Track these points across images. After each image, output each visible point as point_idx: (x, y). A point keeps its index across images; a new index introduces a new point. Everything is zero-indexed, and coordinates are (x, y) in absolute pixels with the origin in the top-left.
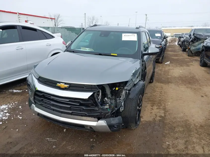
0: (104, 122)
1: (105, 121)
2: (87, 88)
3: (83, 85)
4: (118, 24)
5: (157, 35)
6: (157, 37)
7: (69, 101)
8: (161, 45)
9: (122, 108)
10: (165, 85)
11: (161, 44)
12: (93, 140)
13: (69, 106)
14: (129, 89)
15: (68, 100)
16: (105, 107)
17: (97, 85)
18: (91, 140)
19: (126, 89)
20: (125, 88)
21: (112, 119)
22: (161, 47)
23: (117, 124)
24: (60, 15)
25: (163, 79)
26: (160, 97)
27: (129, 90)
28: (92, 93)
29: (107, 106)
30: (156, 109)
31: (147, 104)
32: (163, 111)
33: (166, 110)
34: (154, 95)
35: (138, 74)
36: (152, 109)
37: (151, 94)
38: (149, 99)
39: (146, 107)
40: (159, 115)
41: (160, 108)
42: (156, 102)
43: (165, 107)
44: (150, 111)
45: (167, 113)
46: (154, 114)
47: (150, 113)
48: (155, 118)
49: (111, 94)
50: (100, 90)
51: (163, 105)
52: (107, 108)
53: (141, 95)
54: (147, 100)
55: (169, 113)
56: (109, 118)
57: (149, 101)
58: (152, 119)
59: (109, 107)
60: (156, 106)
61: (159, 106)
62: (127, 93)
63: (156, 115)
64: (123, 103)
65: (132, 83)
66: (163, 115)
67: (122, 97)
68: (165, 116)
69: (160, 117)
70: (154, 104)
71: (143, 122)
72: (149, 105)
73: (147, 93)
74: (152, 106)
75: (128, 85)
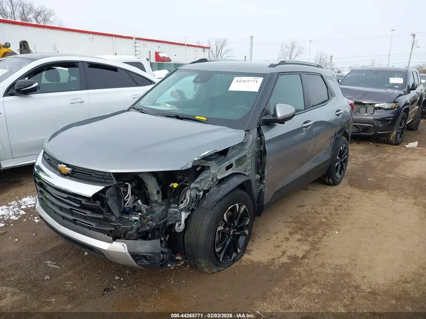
0: (123, 245)
1: (125, 245)
2: (97, 177)
3: (91, 171)
4: (332, 57)
5: (393, 80)
6: (393, 86)
7: (68, 198)
8: (397, 102)
9: (180, 225)
10: (363, 192)
11: (394, 102)
12: (119, 279)
13: (69, 207)
14: (206, 189)
15: (66, 196)
16: (133, 218)
17: (114, 174)
18: (117, 278)
19: (196, 188)
20: (193, 185)
21: (139, 242)
22: (396, 109)
23: (147, 253)
24: (227, 42)
25: (370, 179)
26: (326, 218)
27: (205, 192)
28: (103, 187)
29: (137, 217)
30: (297, 240)
31: (286, 227)
32: (306, 247)
33: (317, 246)
34: (316, 212)
35: (233, 161)
36: (287, 239)
37: (312, 208)
38: (299, 218)
39: (276, 233)
40: (290, 255)
41: (307, 240)
42: (308, 227)
43: (319, 239)
44: (276, 243)
45: (315, 252)
46: (282, 249)
47: (275, 247)
48: (278, 258)
49: (161, 194)
50: (126, 183)
51: (320, 235)
52: (136, 221)
53: (237, 205)
54: (290, 220)
55: (319, 252)
56: (133, 239)
57: (295, 222)
58: (269, 260)
59: (139, 219)
60: (301, 235)
61: (309, 235)
62: (200, 195)
63: (284, 253)
64: (184, 216)
65: (209, 177)
66: (300, 255)
67: (184, 203)
68: (304, 257)
69: (290, 258)
70: (301, 229)
71: (243, 263)
72: (288, 230)
73: (304, 206)
74: (291, 234)
75: (198, 179)
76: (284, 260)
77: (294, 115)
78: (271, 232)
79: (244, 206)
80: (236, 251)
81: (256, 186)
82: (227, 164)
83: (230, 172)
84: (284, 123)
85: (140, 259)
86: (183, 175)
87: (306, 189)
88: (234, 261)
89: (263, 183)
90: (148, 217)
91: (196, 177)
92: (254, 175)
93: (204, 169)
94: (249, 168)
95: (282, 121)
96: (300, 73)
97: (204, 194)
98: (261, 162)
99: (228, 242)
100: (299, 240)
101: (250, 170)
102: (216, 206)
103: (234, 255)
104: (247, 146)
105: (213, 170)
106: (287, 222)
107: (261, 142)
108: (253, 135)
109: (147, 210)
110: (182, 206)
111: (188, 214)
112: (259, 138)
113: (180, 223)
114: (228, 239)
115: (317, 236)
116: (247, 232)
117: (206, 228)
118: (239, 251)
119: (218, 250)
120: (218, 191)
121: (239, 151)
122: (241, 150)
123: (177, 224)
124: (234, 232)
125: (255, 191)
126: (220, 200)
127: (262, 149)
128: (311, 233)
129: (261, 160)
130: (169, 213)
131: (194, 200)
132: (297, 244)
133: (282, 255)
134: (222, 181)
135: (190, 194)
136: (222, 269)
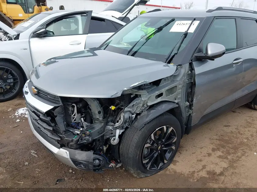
0: (66, 152)
1: (68, 152)
2: (50, 99)
3: (47, 94)
14: (138, 112)
16: (76, 132)
19: (130, 112)
20: (126, 109)
23: (83, 161)
26: (247, 138)
27: (138, 114)
29: (79, 131)
30: (217, 157)
31: (210, 143)
32: (225, 165)
33: (235, 165)
34: (239, 132)
35: (163, 91)
36: (209, 155)
37: (236, 129)
38: (223, 136)
39: (201, 148)
40: (209, 170)
41: (227, 158)
42: (230, 146)
43: (237, 158)
44: (199, 157)
45: (232, 171)
46: (203, 163)
47: (197, 160)
48: (198, 172)
49: (102, 113)
50: (73, 104)
51: (239, 154)
52: (78, 134)
53: (165, 127)
54: (215, 137)
55: (236, 171)
56: (74, 149)
57: (219, 140)
58: (189, 172)
59: (80, 133)
60: (223, 152)
61: (229, 154)
62: (132, 117)
63: (204, 167)
64: (118, 132)
65: (140, 103)
66: (218, 171)
67: (119, 123)
68: (221, 174)
69: (209, 173)
70: (223, 147)
71: (168, 172)
72: (212, 146)
73: (230, 126)
74: (213, 150)
75: (131, 104)
76: (203, 174)
77: (224, 53)
78: (197, 146)
79: (172, 128)
80: (163, 162)
81: (185, 111)
82: (157, 93)
83: (159, 100)
84: (213, 60)
85: (79, 164)
86: (120, 100)
87: (234, 112)
88: (161, 169)
89: (192, 109)
90: (87, 132)
91: (130, 103)
92: (184, 102)
93: (136, 96)
94: (179, 97)
95: (212, 58)
96: (235, 18)
97: (136, 117)
98: (191, 91)
99: (155, 155)
100: (220, 157)
101: (181, 98)
102: (145, 127)
103: (161, 164)
104: (179, 79)
105: (143, 98)
106: (213, 139)
107: (192, 75)
108: (185, 69)
109: (87, 126)
110: (117, 125)
111: (122, 131)
112: (190, 72)
113: (114, 138)
114: (156, 153)
115: (237, 155)
116: (174, 148)
117: (135, 145)
118: (165, 162)
119: (144, 162)
120: (148, 115)
121: (171, 82)
122: (173, 81)
123: (112, 139)
124: (162, 147)
125: (185, 115)
126: (148, 123)
127: (192, 81)
128: (232, 151)
129: (192, 90)
130: (106, 129)
131: (128, 121)
132: (218, 160)
133: (202, 169)
134: (152, 107)
135: (124, 116)
136: (149, 175)
